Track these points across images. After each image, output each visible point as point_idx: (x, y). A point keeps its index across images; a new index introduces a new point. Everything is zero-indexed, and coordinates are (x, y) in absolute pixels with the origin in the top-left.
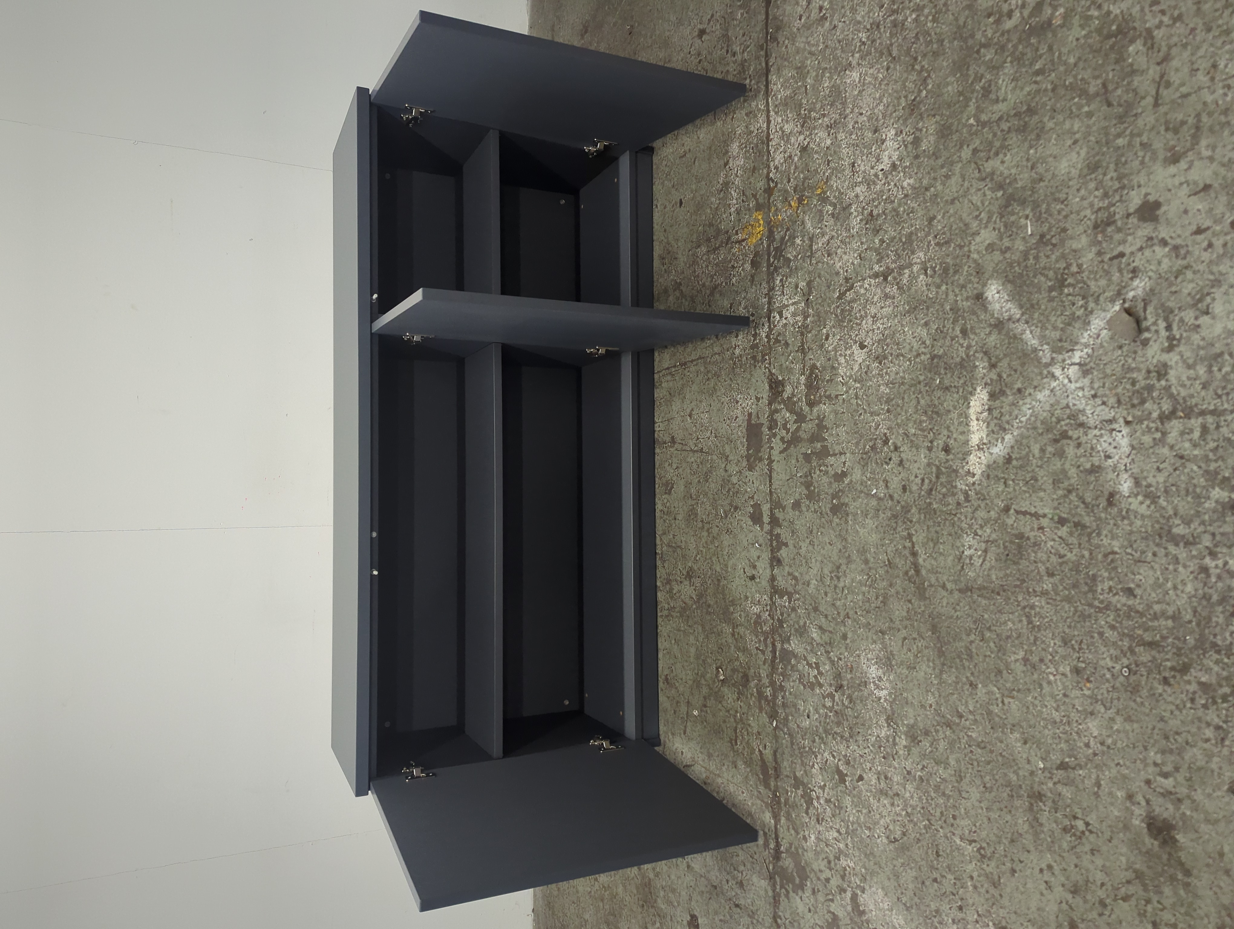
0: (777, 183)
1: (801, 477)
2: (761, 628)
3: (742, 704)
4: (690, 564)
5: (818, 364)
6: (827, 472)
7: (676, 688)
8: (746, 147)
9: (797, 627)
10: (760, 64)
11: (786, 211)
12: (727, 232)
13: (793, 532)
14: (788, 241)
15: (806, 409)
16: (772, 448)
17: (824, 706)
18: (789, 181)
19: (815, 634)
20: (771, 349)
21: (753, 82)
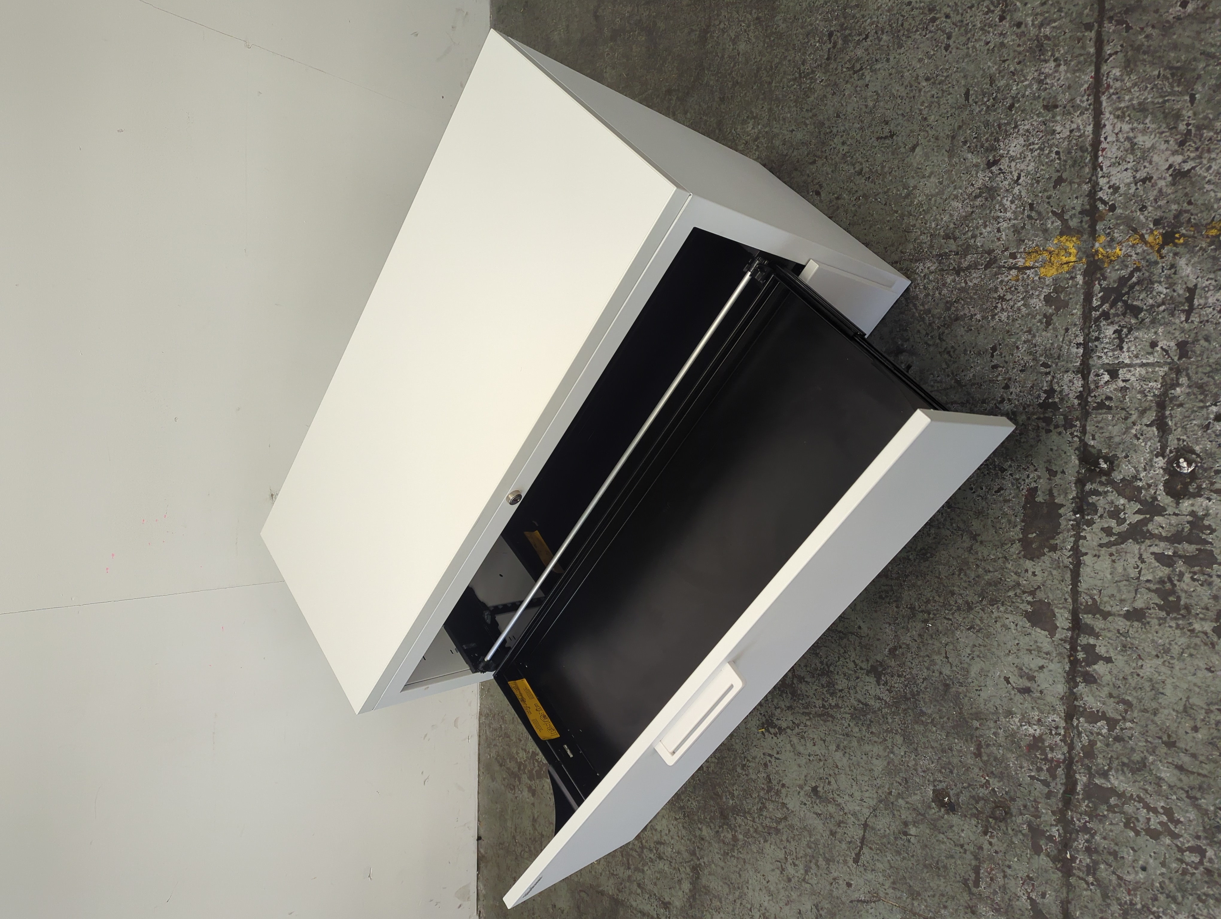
0: (1113, 208)
1: (1148, 581)
2: (1044, 753)
3: (994, 841)
4: (879, 658)
5: (1197, 449)
6: (1210, 584)
7: (839, 805)
8: (1042, 149)
9: (1126, 760)
10: (1083, 47)
11: (1133, 246)
12: (990, 252)
13: (1124, 646)
14: (1135, 284)
15: (1164, 499)
16: (1085, 538)
17: (1181, 861)
18: (1143, 208)
19: (1167, 774)
20: (1086, 415)
21: (1062, 68)
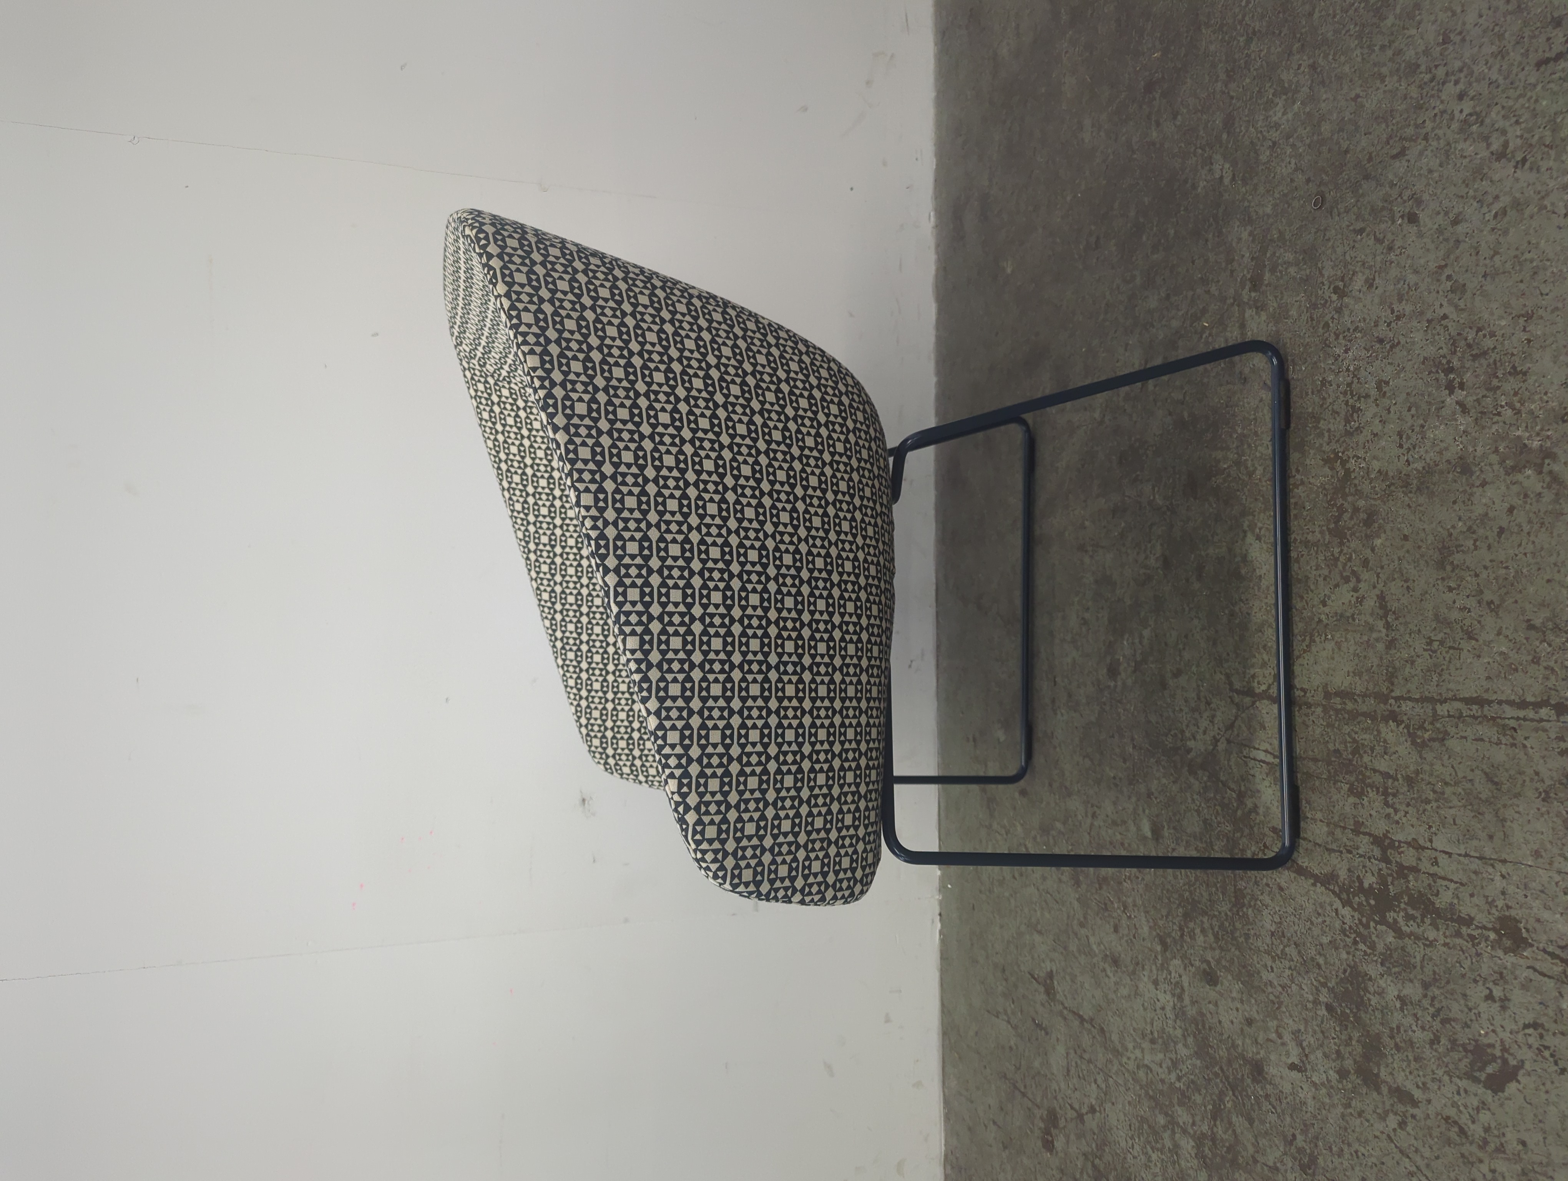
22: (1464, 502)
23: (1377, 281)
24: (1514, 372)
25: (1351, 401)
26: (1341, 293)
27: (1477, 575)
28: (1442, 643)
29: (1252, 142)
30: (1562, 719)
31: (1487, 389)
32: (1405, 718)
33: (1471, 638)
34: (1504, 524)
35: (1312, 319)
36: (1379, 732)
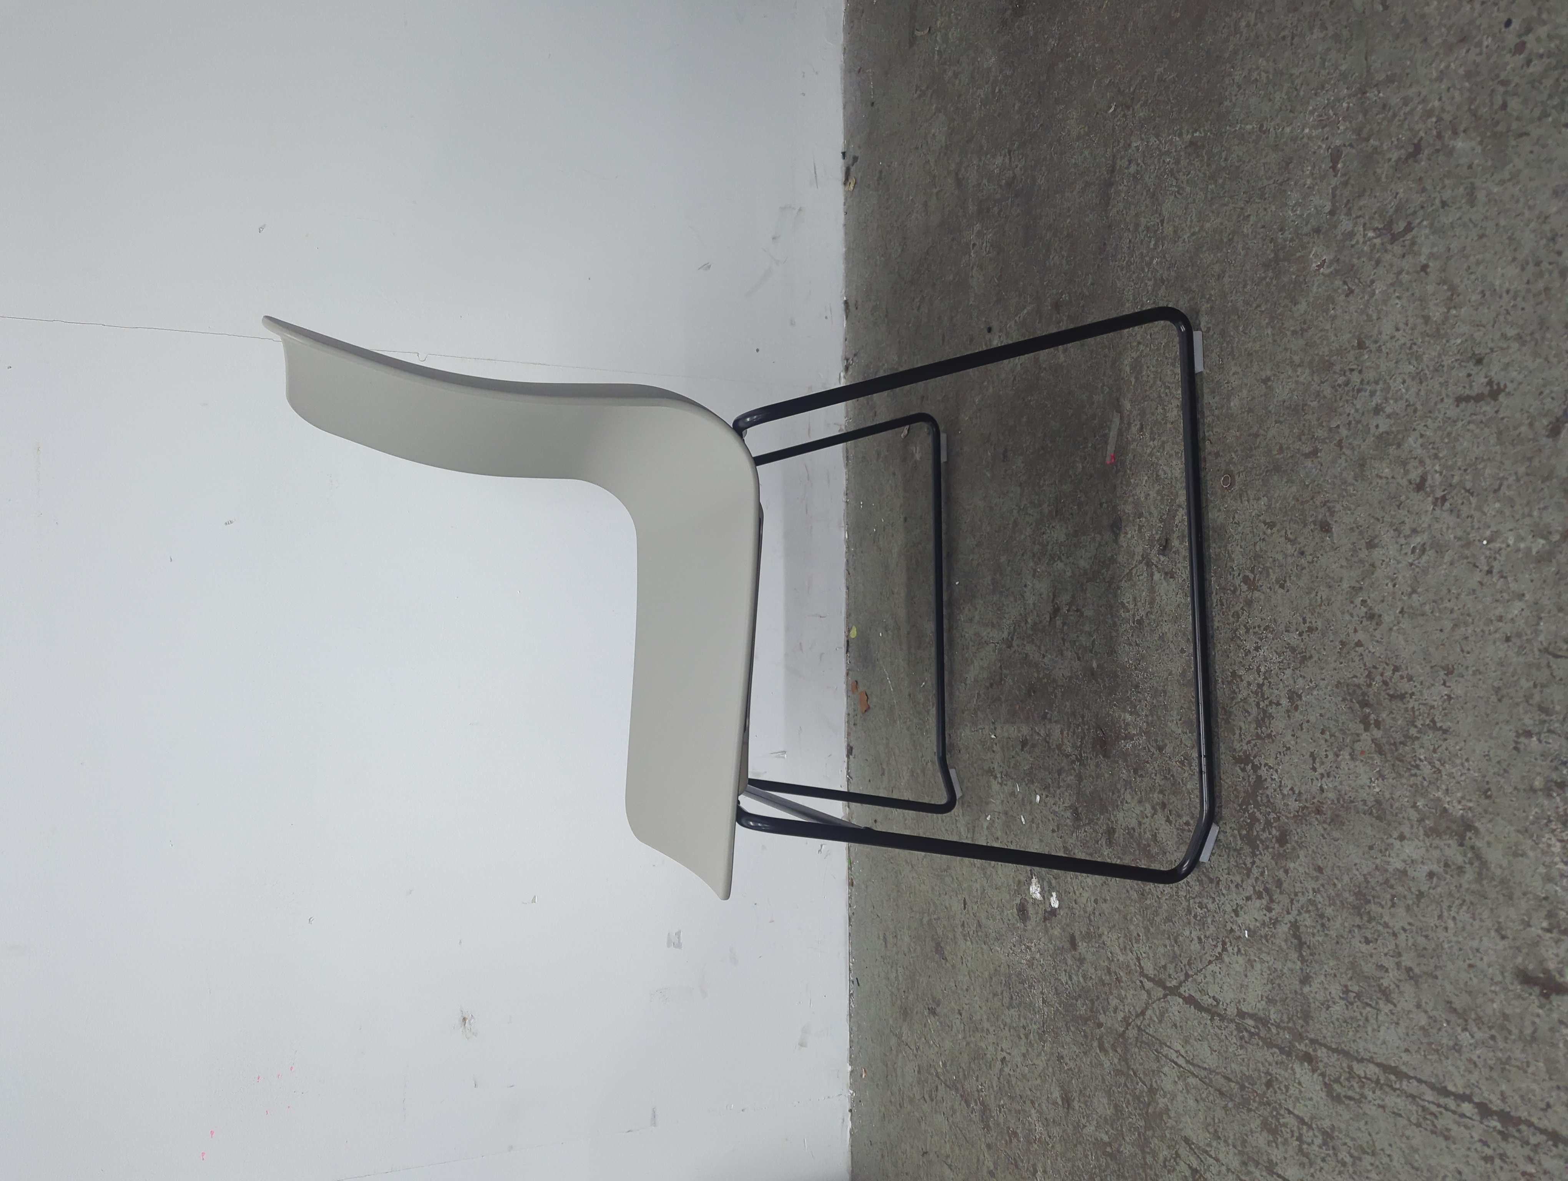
22: (1381, 851)
23: (1288, 584)
24: (1433, 726)
25: (1262, 705)
26: (1252, 585)
27: (1395, 935)
28: (1358, 996)
29: (1160, 396)
30: (1486, 1123)
31: (1404, 736)
32: (1321, 1065)
33: (1388, 1001)
34: (1424, 888)
35: (1222, 605)
36: (1294, 1073)
